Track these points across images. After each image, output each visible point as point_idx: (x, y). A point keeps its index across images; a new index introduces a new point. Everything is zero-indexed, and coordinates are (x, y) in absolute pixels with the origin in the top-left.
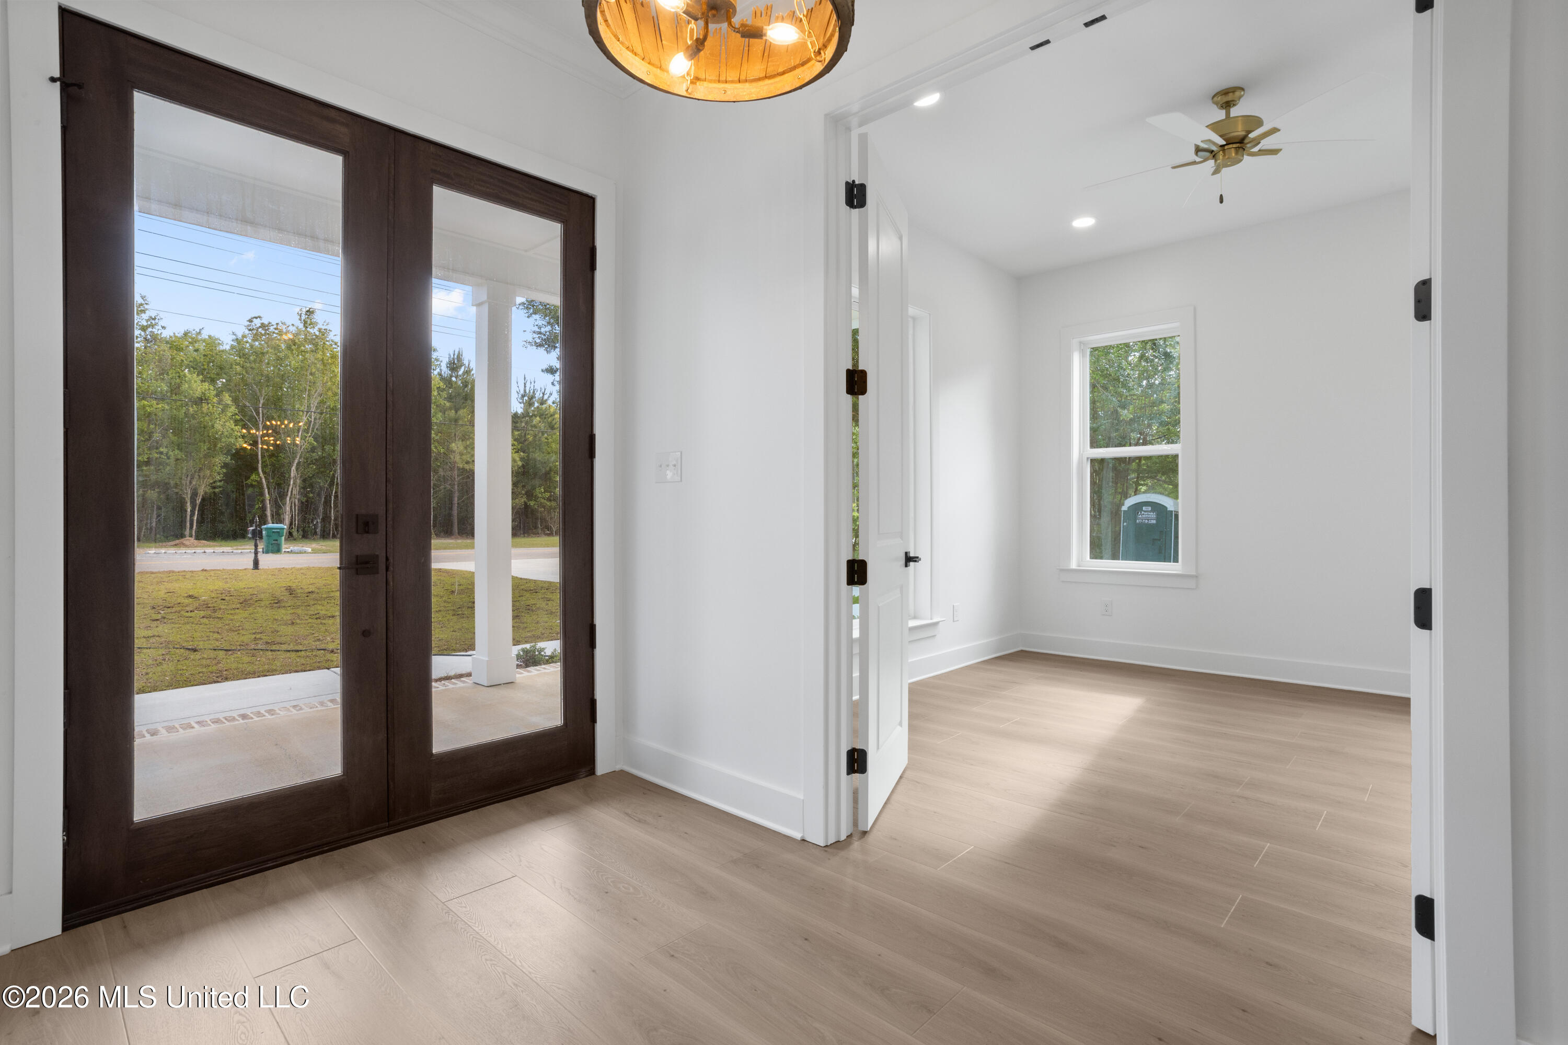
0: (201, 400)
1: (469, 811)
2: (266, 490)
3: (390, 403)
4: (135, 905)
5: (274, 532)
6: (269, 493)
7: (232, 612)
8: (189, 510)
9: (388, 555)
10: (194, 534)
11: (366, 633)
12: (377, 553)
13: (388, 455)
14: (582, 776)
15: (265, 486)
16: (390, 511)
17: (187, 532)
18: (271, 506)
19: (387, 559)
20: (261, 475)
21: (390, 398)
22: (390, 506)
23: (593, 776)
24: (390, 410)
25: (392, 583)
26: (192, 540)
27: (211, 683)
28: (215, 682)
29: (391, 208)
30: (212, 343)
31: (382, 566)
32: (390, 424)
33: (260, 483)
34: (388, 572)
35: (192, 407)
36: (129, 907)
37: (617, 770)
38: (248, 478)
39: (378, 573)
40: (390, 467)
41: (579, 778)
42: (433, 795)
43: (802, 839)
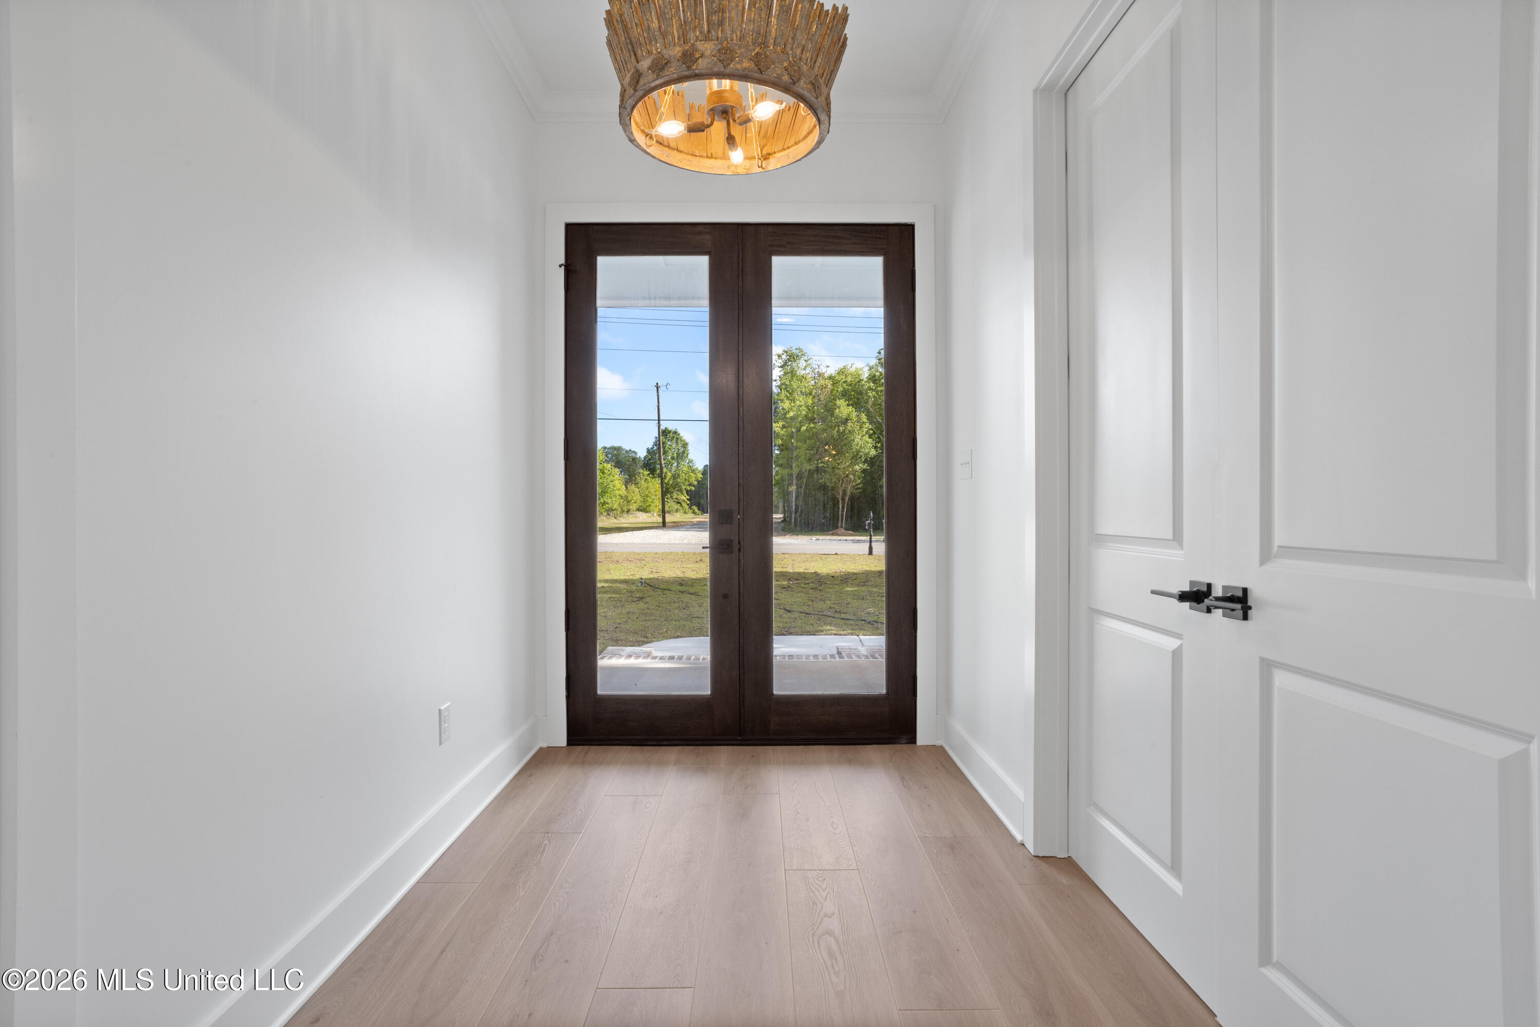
0: (846, 421)
3: (741, 427)
4: (599, 743)
7: (831, 586)
8: (840, 507)
9: (740, 539)
10: (844, 525)
11: (725, 596)
12: (732, 538)
13: (740, 466)
14: (902, 742)
16: (741, 508)
17: (839, 524)
19: (739, 543)
21: (741, 424)
22: (741, 504)
23: (914, 745)
24: (741, 432)
25: (743, 561)
26: (842, 530)
29: (740, 283)
30: (858, 375)
31: (736, 548)
32: (741, 443)
34: (740, 553)
35: (842, 426)
36: (595, 743)
37: (936, 745)
39: (732, 553)
40: (741, 475)
41: (901, 744)
42: (772, 726)
43: (1021, 843)
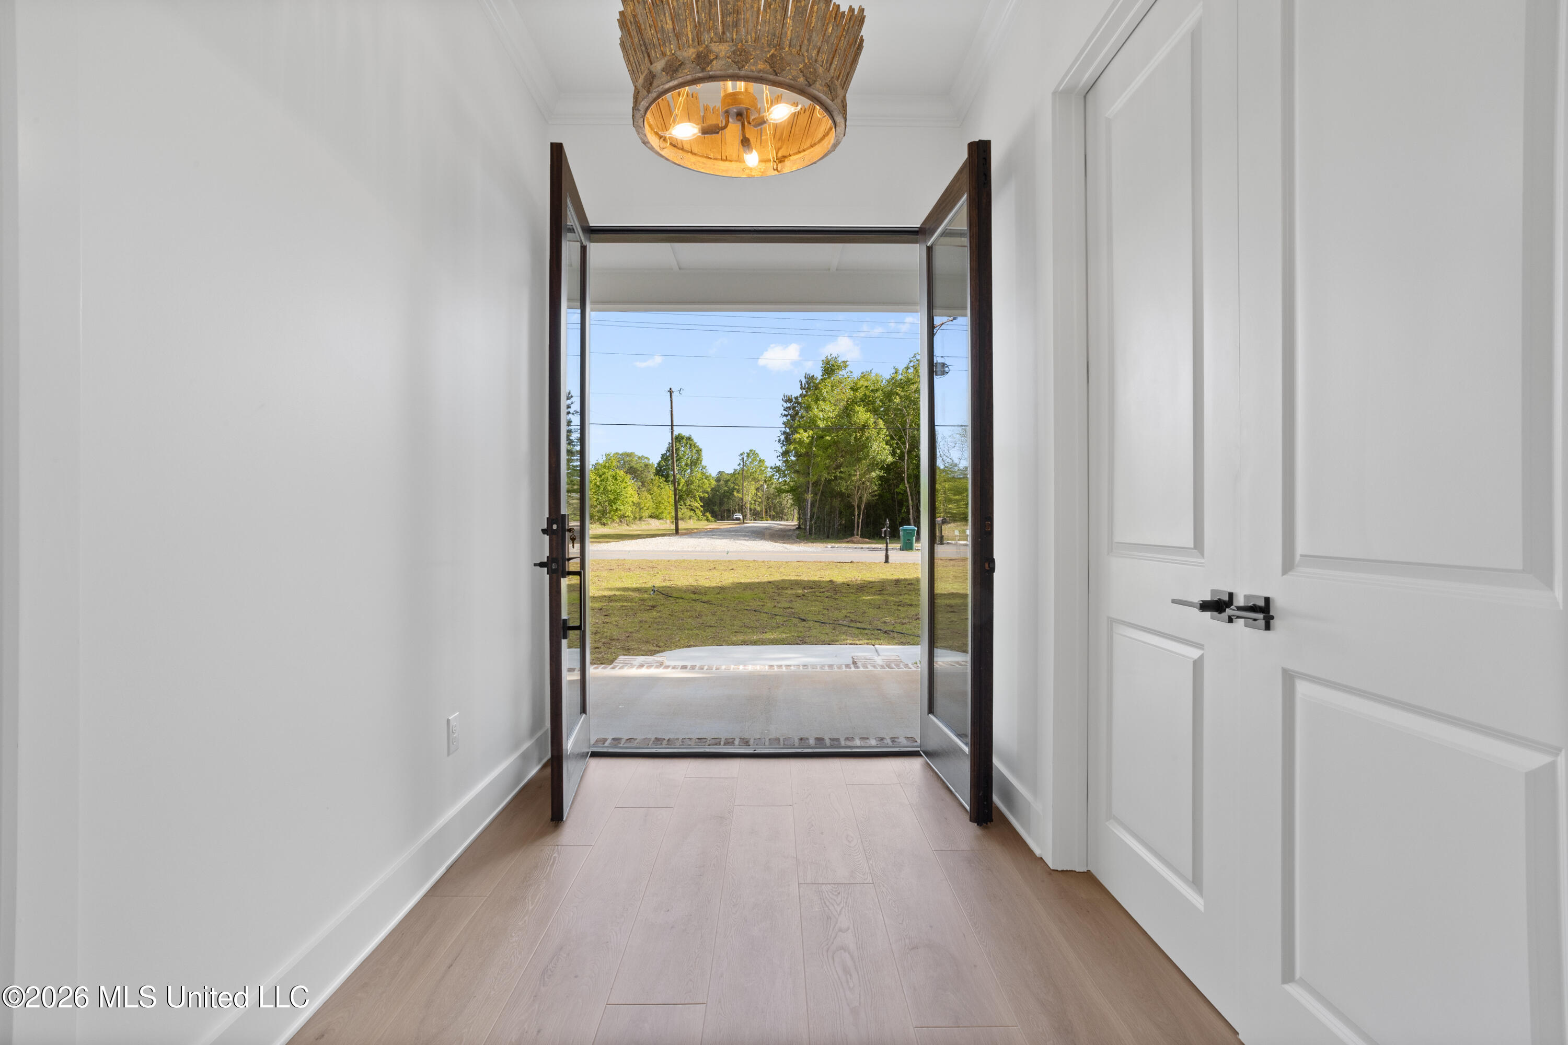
0: (864, 427)
2: (910, 497)
5: (907, 533)
6: (912, 500)
7: (846, 595)
8: (856, 514)
10: (860, 533)
15: (909, 494)
17: (855, 532)
18: (913, 511)
20: (907, 485)
26: (858, 538)
27: (794, 644)
28: (798, 644)
33: (906, 491)
35: (859, 433)
38: (898, 486)
43: (1040, 856)
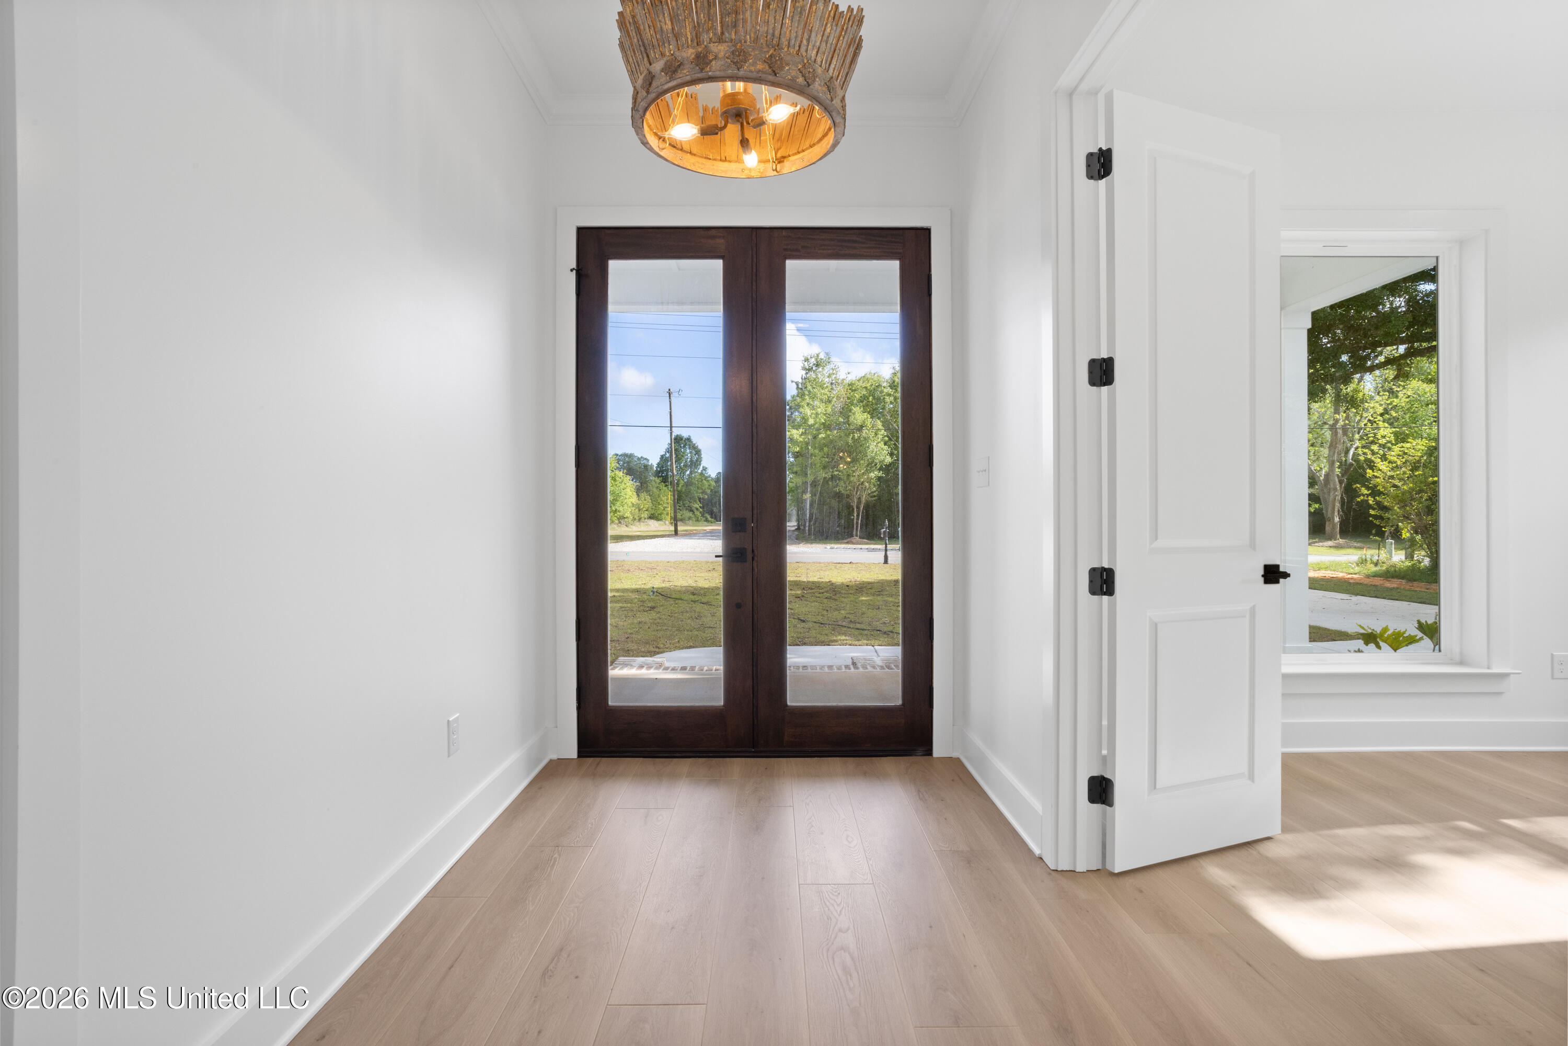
0: (861, 428)
1: (814, 757)
3: (755, 434)
4: (610, 755)
7: (845, 596)
8: (855, 515)
9: (754, 548)
10: (858, 534)
11: (739, 606)
12: (746, 547)
13: (754, 473)
14: (918, 754)
16: (755, 516)
17: (854, 533)
19: (753, 551)
21: (755, 431)
22: (755, 512)
23: (930, 757)
24: (755, 439)
25: (756, 570)
26: (857, 539)
28: (797, 645)
29: (754, 287)
31: (750, 556)
32: (755, 450)
34: (754, 562)
35: (857, 433)
36: (607, 755)
37: (953, 757)
39: (746, 561)
40: (755, 482)
41: (916, 755)
42: (786, 737)
43: (1040, 856)
